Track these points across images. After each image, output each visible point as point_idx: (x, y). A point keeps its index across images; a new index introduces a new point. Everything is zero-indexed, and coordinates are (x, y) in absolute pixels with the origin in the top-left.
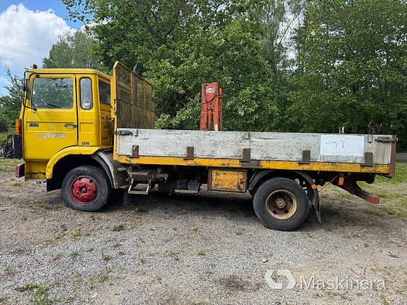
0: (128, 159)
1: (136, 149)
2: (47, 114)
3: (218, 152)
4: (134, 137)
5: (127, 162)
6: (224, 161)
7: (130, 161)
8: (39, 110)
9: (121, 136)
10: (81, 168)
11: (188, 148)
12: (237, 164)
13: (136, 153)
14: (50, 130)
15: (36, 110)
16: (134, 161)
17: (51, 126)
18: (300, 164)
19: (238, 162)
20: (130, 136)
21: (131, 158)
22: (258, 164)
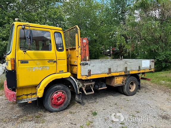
0: (86, 77)
1: (89, 72)
2: (34, 54)
3: (118, 69)
4: (89, 66)
5: (86, 79)
6: (120, 73)
7: (87, 78)
8: (28, 52)
9: (83, 66)
10: (57, 86)
11: (109, 69)
12: (123, 73)
13: (90, 74)
14: (37, 65)
15: (25, 51)
16: (89, 78)
17: (38, 62)
18: (138, 71)
19: (124, 73)
20: (87, 65)
21: (87, 76)
22: (129, 73)
